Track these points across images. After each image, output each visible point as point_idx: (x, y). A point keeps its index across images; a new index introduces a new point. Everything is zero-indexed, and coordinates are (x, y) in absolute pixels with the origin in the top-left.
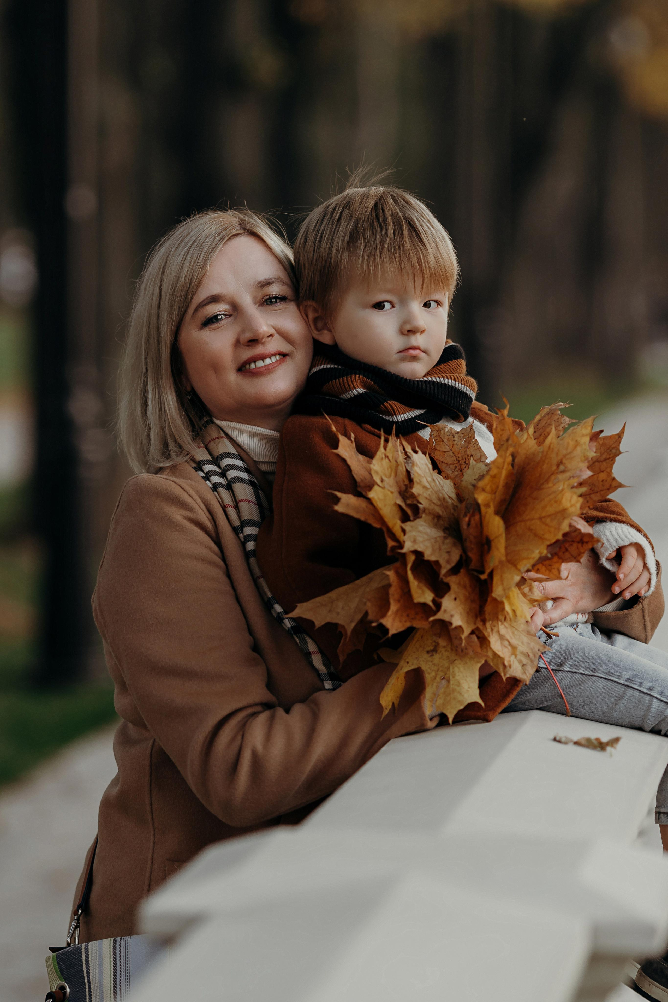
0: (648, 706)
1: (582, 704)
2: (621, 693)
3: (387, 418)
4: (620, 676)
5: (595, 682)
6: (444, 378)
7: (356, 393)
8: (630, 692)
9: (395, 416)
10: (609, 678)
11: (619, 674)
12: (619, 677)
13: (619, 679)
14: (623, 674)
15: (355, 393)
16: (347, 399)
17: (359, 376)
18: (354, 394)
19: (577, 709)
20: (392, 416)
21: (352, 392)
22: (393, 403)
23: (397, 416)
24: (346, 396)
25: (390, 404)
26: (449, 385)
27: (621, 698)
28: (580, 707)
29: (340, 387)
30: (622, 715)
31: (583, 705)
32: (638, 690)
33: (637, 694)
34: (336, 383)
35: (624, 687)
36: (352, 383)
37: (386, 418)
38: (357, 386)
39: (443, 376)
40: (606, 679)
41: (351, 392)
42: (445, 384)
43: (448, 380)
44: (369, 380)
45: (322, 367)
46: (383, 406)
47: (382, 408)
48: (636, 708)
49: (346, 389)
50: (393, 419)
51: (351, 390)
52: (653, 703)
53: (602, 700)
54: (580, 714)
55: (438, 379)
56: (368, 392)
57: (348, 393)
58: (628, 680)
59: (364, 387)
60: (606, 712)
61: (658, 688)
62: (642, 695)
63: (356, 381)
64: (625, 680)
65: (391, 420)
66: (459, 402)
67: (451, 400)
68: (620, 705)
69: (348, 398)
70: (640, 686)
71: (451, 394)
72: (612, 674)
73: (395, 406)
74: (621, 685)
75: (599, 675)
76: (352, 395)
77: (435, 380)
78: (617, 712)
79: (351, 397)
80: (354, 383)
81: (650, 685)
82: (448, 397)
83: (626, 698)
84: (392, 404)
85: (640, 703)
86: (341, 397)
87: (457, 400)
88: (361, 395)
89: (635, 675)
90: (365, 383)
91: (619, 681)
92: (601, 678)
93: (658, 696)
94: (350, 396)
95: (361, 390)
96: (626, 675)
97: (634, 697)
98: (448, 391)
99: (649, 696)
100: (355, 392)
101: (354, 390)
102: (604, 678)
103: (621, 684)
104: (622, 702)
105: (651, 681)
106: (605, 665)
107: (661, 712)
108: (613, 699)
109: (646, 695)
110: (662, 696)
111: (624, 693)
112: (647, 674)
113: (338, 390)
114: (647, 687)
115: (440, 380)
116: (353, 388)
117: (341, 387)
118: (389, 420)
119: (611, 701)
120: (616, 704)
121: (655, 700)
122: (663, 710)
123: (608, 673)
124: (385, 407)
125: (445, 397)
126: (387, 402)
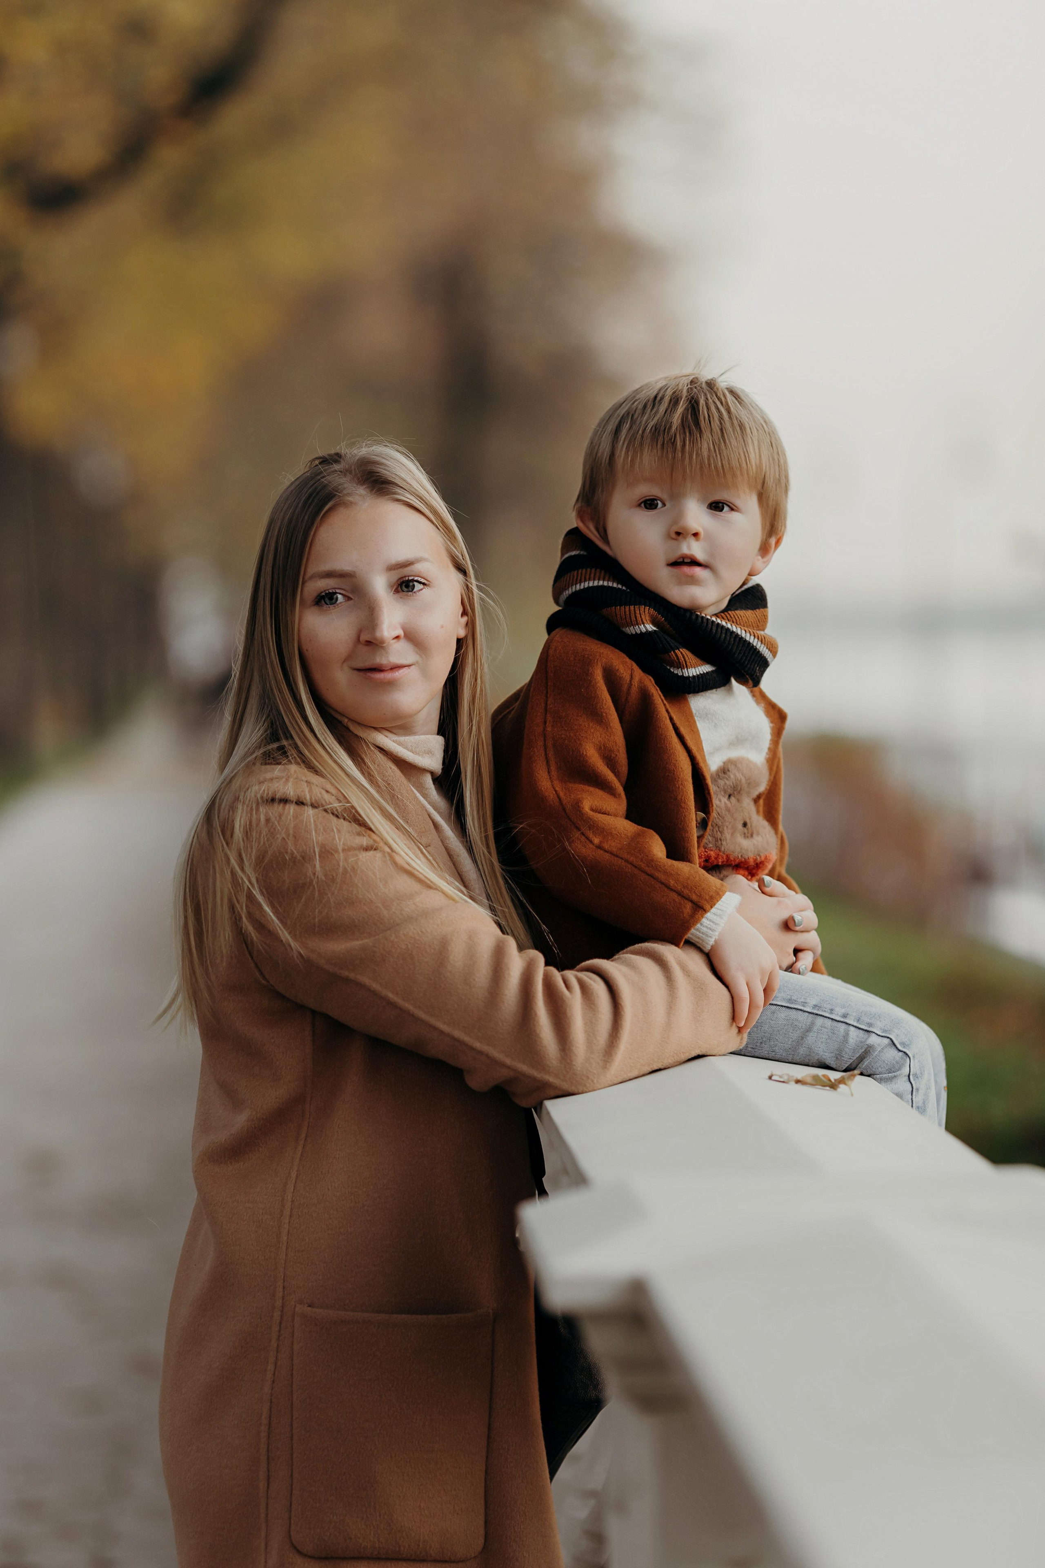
0: (844, 1037)
1: (760, 1041)
2: (808, 1024)
3: (676, 672)
4: (806, 1003)
5: (774, 1013)
6: (750, 635)
7: (644, 629)
8: (819, 1021)
9: (686, 669)
10: (792, 1006)
11: (803, 1001)
12: (804, 1004)
13: (803, 1006)
14: (808, 1001)
15: (642, 630)
16: (630, 634)
17: (649, 609)
18: (640, 630)
19: (753, 1048)
20: (683, 668)
21: (639, 627)
22: (684, 651)
23: (689, 669)
24: (630, 630)
25: (681, 653)
26: (753, 645)
27: (809, 1030)
28: (756, 1046)
29: (624, 617)
30: (810, 1052)
31: (761, 1043)
32: (829, 1018)
33: (829, 1023)
34: (621, 611)
35: (812, 1015)
36: (641, 617)
37: (673, 672)
38: (646, 620)
39: (750, 632)
40: (788, 1007)
41: (637, 626)
42: (749, 643)
43: (754, 639)
44: (659, 615)
45: (601, 583)
46: (673, 654)
47: (672, 655)
48: (828, 1041)
49: (631, 621)
50: (683, 673)
51: (638, 625)
52: (851, 1033)
53: (785, 1034)
54: (756, 1054)
55: (744, 632)
56: (658, 631)
57: (633, 627)
58: (815, 1006)
59: (654, 623)
60: (790, 1049)
61: (854, 1014)
62: (835, 1024)
63: (645, 615)
64: (812, 1008)
65: (680, 674)
66: (756, 669)
67: (748, 664)
68: (808, 1038)
69: (632, 633)
70: (831, 1013)
71: (751, 656)
72: (795, 1002)
73: (687, 656)
74: (807, 1014)
75: (779, 1003)
76: (638, 632)
77: (739, 633)
78: (804, 1048)
79: (636, 633)
80: (643, 617)
81: (843, 1011)
82: (746, 659)
83: (815, 1029)
84: (684, 653)
85: (834, 1033)
86: (624, 629)
87: (754, 665)
88: (648, 633)
89: (823, 1000)
90: (654, 618)
91: (805, 1009)
92: (782, 1006)
93: (855, 1024)
94: (635, 631)
95: (650, 627)
96: (813, 1002)
97: (825, 1028)
98: (749, 652)
99: (844, 1024)
100: (643, 627)
101: (642, 625)
102: (785, 1007)
103: (808, 1012)
104: (811, 1034)
105: (843, 1007)
106: (784, 992)
107: (861, 1042)
108: (798, 1032)
109: (840, 1024)
110: (860, 1024)
111: (813, 1023)
112: (837, 999)
113: (622, 620)
114: (840, 1014)
115: (746, 636)
116: (641, 623)
117: (626, 618)
118: (677, 674)
119: (795, 1035)
120: (803, 1038)
121: (852, 1029)
122: (863, 1040)
123: (790, 1001)
124: (676, 655)
125: (741, 659)
126: (679, 650)
